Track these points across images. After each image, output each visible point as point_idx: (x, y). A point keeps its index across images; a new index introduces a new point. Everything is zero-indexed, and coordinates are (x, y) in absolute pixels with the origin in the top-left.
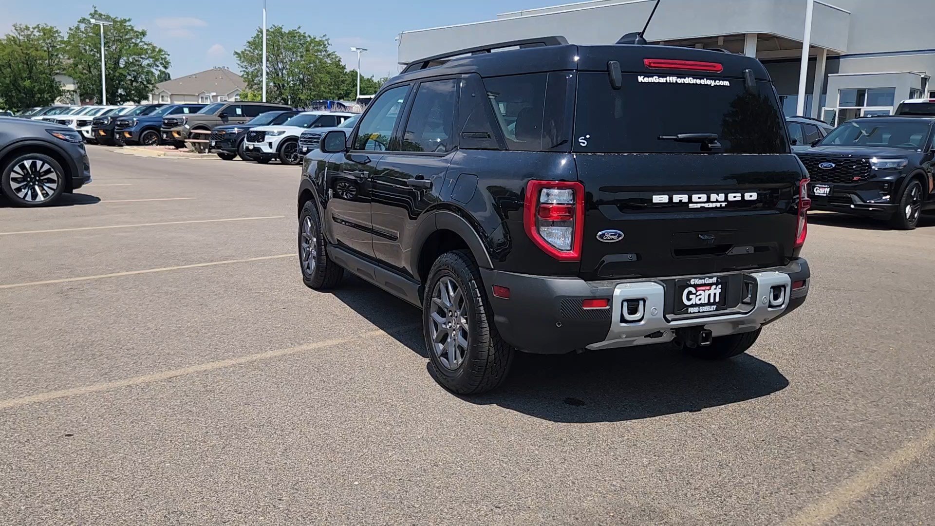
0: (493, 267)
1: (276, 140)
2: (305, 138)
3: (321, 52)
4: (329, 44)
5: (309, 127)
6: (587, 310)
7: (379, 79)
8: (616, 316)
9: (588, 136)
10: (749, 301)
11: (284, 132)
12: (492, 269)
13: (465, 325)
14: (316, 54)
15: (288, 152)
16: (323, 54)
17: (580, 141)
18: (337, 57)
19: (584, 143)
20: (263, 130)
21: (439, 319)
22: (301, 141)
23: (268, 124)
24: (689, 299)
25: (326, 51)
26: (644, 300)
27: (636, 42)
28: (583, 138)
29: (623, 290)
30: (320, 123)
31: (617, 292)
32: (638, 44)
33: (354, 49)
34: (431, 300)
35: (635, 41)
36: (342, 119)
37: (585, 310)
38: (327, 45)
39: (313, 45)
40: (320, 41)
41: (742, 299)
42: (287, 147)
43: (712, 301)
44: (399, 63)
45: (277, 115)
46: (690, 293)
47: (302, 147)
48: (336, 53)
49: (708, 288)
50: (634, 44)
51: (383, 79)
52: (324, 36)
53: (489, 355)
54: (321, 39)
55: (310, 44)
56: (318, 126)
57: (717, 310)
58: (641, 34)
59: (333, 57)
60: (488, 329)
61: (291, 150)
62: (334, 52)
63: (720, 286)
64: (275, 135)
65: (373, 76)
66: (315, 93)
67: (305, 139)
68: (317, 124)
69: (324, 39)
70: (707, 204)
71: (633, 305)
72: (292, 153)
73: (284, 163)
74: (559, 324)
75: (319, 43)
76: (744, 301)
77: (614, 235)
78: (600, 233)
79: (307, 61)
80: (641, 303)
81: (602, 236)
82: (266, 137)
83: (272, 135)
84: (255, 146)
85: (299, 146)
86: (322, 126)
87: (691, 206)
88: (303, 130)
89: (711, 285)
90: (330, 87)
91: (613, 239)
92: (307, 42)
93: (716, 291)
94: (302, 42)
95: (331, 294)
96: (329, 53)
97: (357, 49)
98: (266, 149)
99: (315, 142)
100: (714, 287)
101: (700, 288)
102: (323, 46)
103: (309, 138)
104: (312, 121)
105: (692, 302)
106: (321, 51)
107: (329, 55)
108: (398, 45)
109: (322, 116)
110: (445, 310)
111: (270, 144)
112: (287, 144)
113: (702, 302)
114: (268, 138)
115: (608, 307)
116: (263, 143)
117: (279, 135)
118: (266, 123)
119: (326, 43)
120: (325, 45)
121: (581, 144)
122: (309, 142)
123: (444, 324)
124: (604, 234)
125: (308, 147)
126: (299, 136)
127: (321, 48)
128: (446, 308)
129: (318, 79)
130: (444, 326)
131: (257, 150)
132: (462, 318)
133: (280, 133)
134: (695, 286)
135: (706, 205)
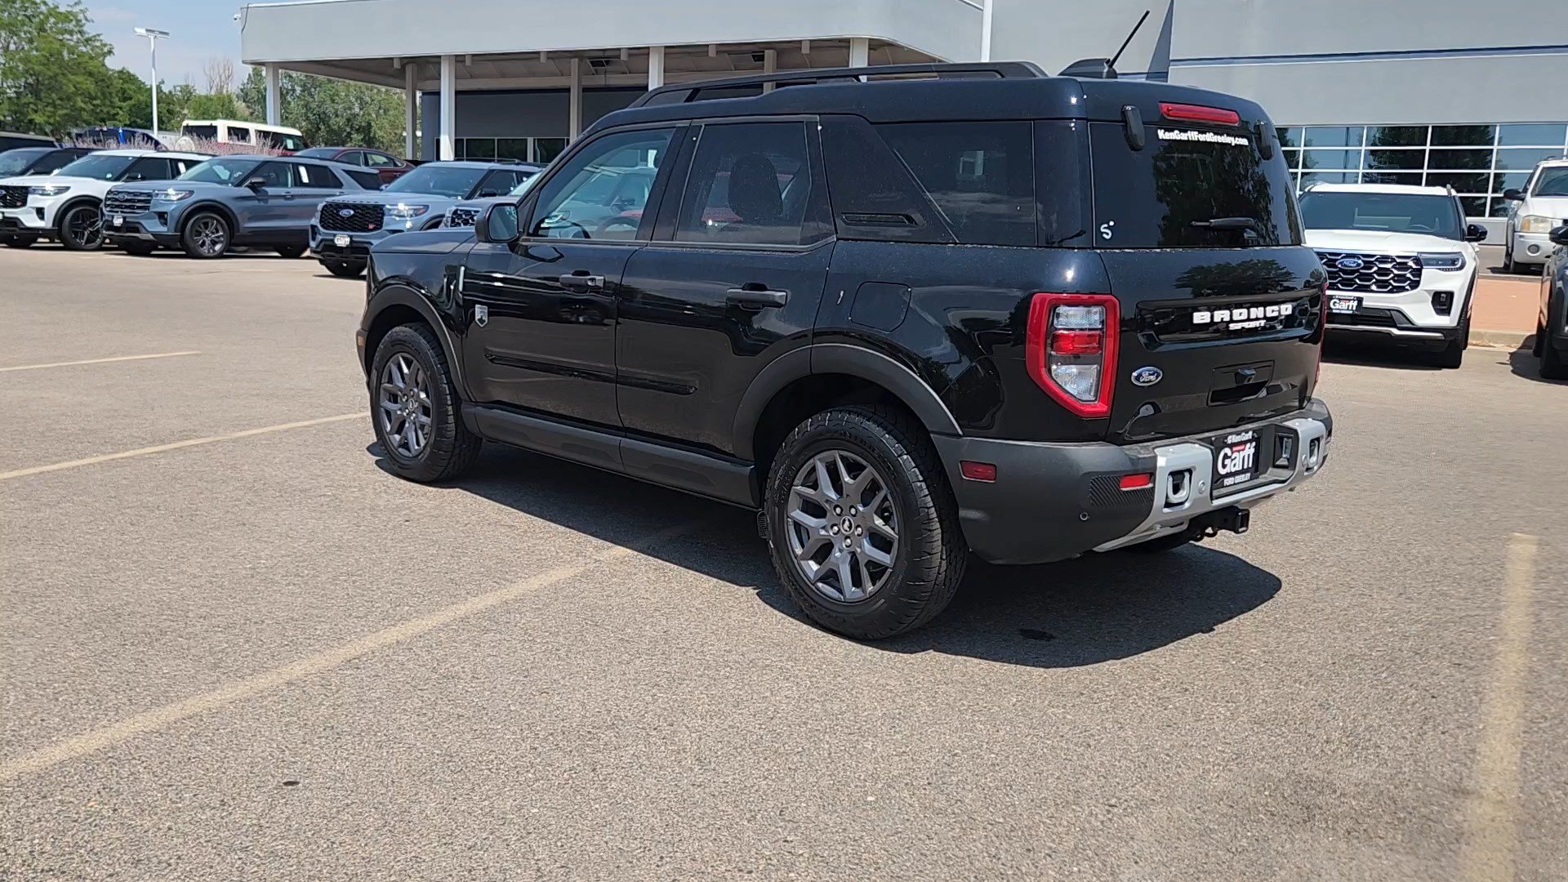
0: (961, 433)
1: (52, 204)
2: (117, 200)
3: (72, 35)
4: (86, 19)
5: (117, 179)
6: (1127, 492)
7: (171, 88)
8: (1159, 500)
9: (1112, 223)
10: (1286, 463)
11: (68, 188)
12: (960, 436)
13: (884, 527)
14: (61, 38)
15: (78, 226)
16: (75, 37)
17: (1103, 230)
18: (105, 45)
19: (1107, 234)
20: (21, 184)
21: (809, 521)
22: (107, 206)
23: (22, 173)
24: (1224, 466)
25: (81, 32)
26: (1190, 471)
27: (1105, 75)
28: (1106, 225)
29: (1168, 456)
30: (138, 172)
31: (1161, 462)
32: (1108, 77)
33: (142, 31)
34: (790, 490)
35: (1102, 73)
36: (182, 166)
37: (1124, 492)
38: (84, 21)
39: (52, 20)
40: (69, 12)
41: (1275, 460)
42: (75, 217)
43: (1245, 467)
44: (244, 62)
45: (40, 155)
46: (1226, 457)
47: (113, 217)
48: (101, 37)
49: (1242, 447)
50: (1101, 78)
51: (179, 88)
52: (76, 4)
53: (939, 573)
54: (69, 9)
55: (47, 18)
56: (135, 179)
57: (1251, 479)
58: (1111, 63)
59: (98, 44)
60: (939, 531)
61: (83, 221)
62: (99, 35)
63: (1254, 444)
64: (49, 195)
65: (163, 82)
66: (65, 111)
67: (117, 203)
68: (133, 174)
69: (76, 9)
70: (1247, 323)
71: (1178, 477)
72: (85, 229)
73: (68, 247)
74: (1084, 516)
75: (67, 17)
76: (1278, 463)
77: (1153, 374)
78: (1135, 374)
79: (44, 49)
80: (1187, 475)
81: (1137, 378)
82: (30, 197)
83: (42, 195)
84: (6, 215)
85: (103, 214)
86: (143, 178)
87: (1232, 326)
88: (110, 185)
89: (1244, 443)
90: (95, 102)
91: (1150, 381)
92: (42, 13)
93: (1250, 450)
94: (29, 12)
95: (457, 489)
96: (87, 36)
97: (147, 30)
98: (30, 220)
99: (139, 208)
100: (1248, 445)
101: (1235, 449)
102: (74, 23)
103: (127, 201)
104: (121, 169)
105: (1227, 470)
106: (71, 33)
107: (87, 40)
108: (241, 28)
109: (141, 159)
110: (827, 506)
111: (40, 212)
112: (74, 210)
113: (1237, 469)
114: (33, 201)
115: (1150, 485)
116: (24, 208)
117: (56, 194)
118: (18, 170)
119: (81, 16)
120: (78, 21)
121: (1105, 235)
122: (127, 207)
123: (823, 528)
124: (1140, 375)
125: (124, 218)
126: (103, 197)
127: (71, 26)
128: (827, 501)
129: (71, 86)
130: (823, 532)
131: (14, 222)
132: (876, 517)
133: (61, 190)
134: (1231, 446)
135: (1247, 325)
